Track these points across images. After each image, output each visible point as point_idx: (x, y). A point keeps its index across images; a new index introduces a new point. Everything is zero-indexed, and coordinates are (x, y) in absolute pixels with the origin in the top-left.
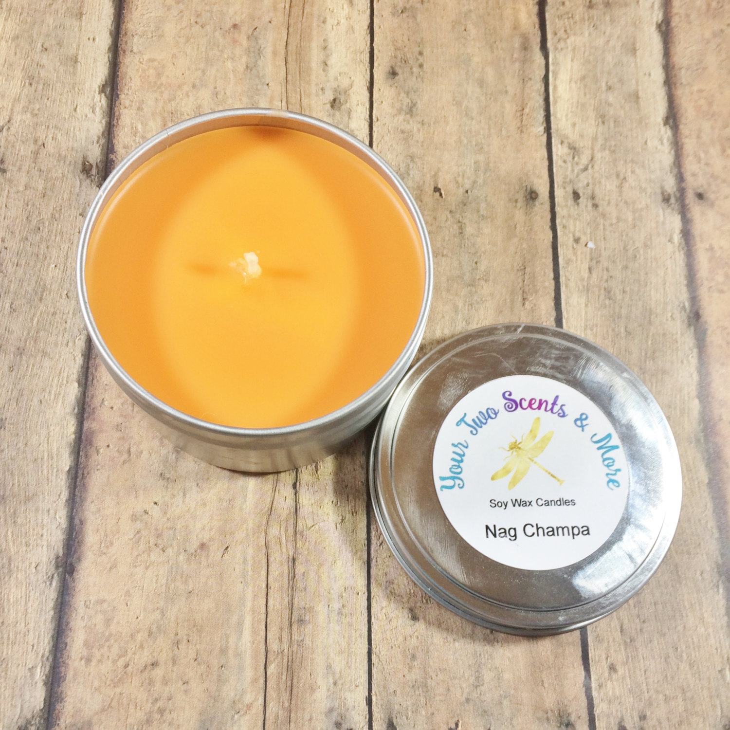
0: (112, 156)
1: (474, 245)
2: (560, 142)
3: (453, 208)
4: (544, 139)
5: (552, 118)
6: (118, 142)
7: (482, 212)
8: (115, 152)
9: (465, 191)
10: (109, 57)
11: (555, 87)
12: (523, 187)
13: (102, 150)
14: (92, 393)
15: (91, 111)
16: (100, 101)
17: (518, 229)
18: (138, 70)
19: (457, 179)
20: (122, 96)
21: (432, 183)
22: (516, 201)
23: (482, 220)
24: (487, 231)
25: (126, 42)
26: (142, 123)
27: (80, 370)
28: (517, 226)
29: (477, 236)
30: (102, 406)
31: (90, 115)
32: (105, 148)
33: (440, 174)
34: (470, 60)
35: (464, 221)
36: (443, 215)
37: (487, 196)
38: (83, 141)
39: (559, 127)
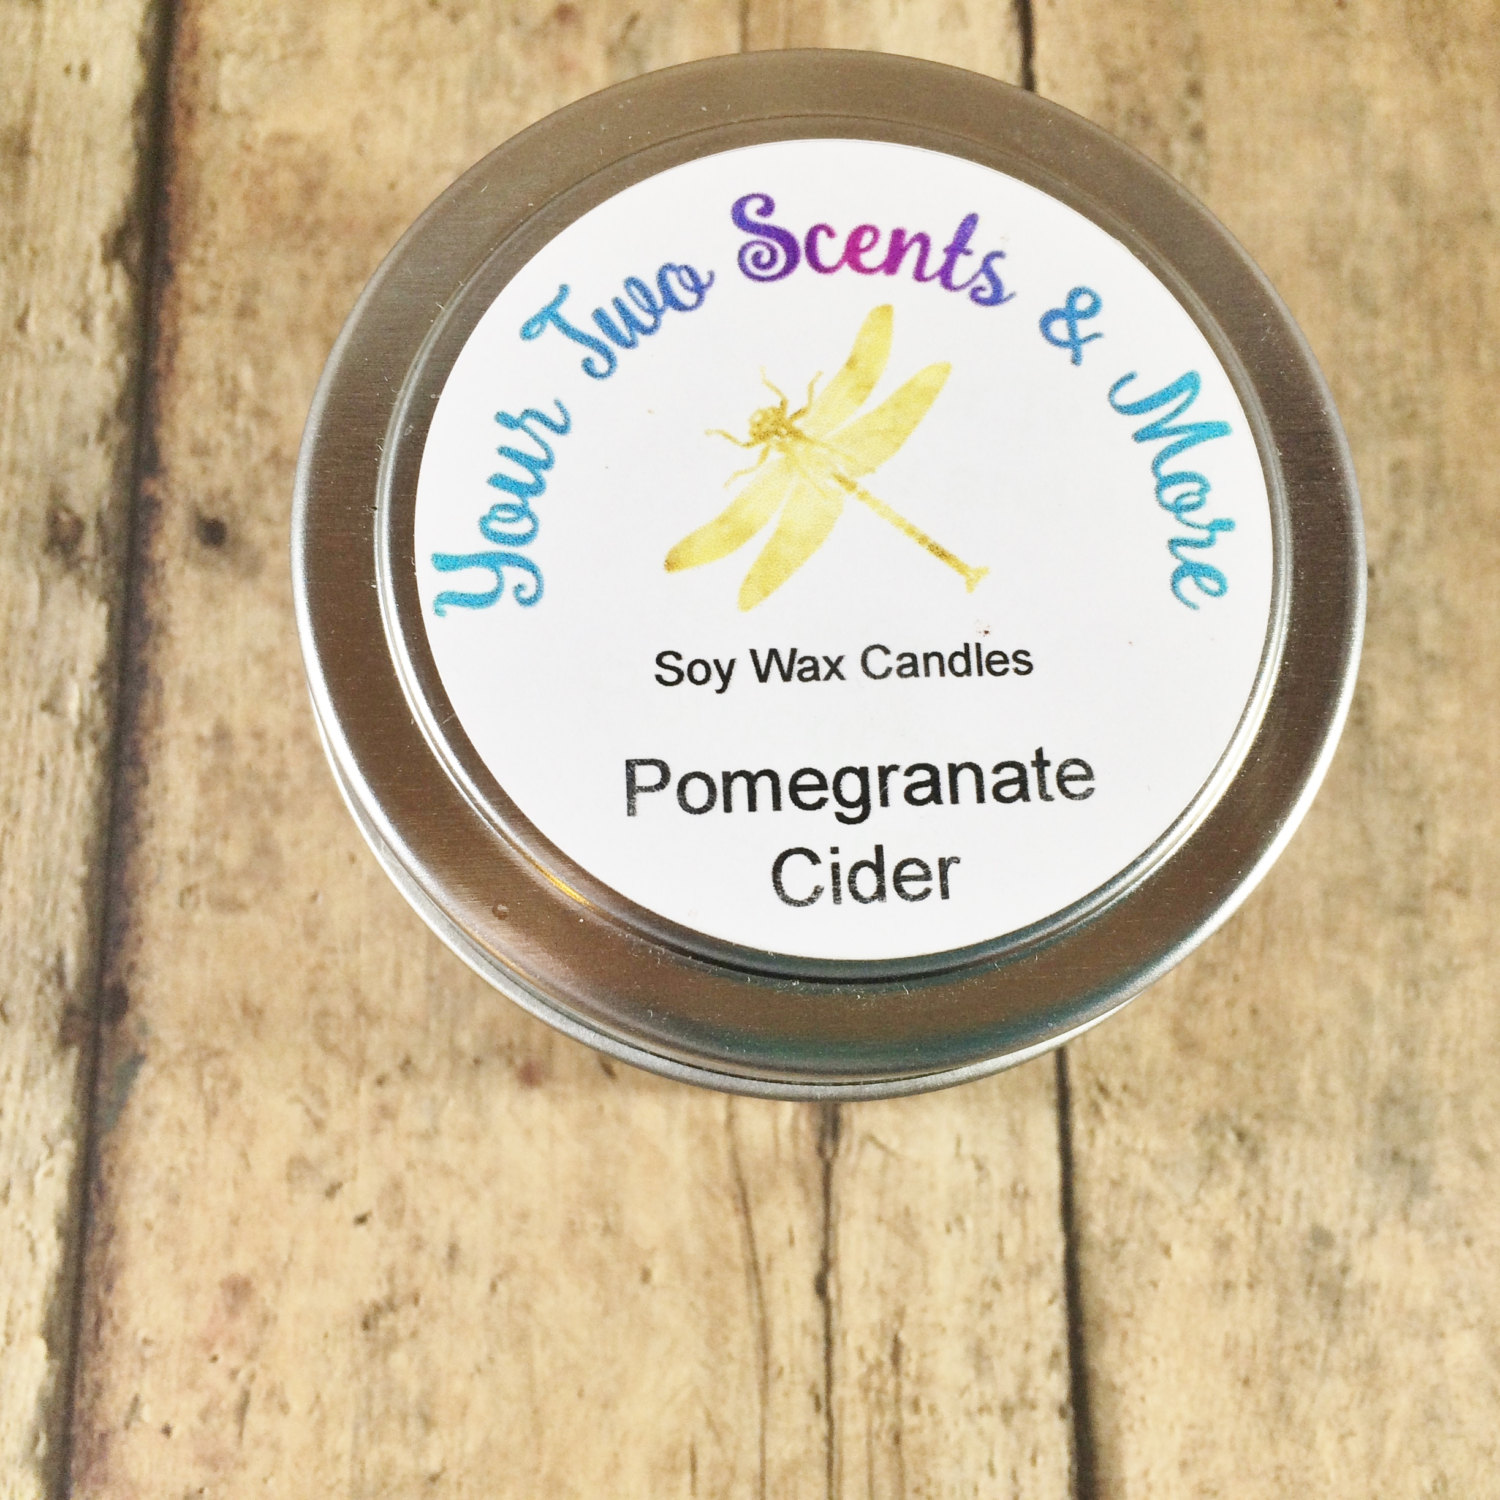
0: (152, 487)
6: (174, 433)
7: (1429, 643)
8: (164, 471)
10: (136, 134)
13: (117, 465)
14: (97, 1375)
15: (78, 323)
16: (109, 288)
18: (237, 174)
20: (185, 269)
25: (195, 80)
26: (256, 364)
27: (53, 1290)
30: (134, 1424)
31: (74, 340)
32: (128, 456)
34: (1362, 109)
37: (1441, 585)
38: (51, 438)
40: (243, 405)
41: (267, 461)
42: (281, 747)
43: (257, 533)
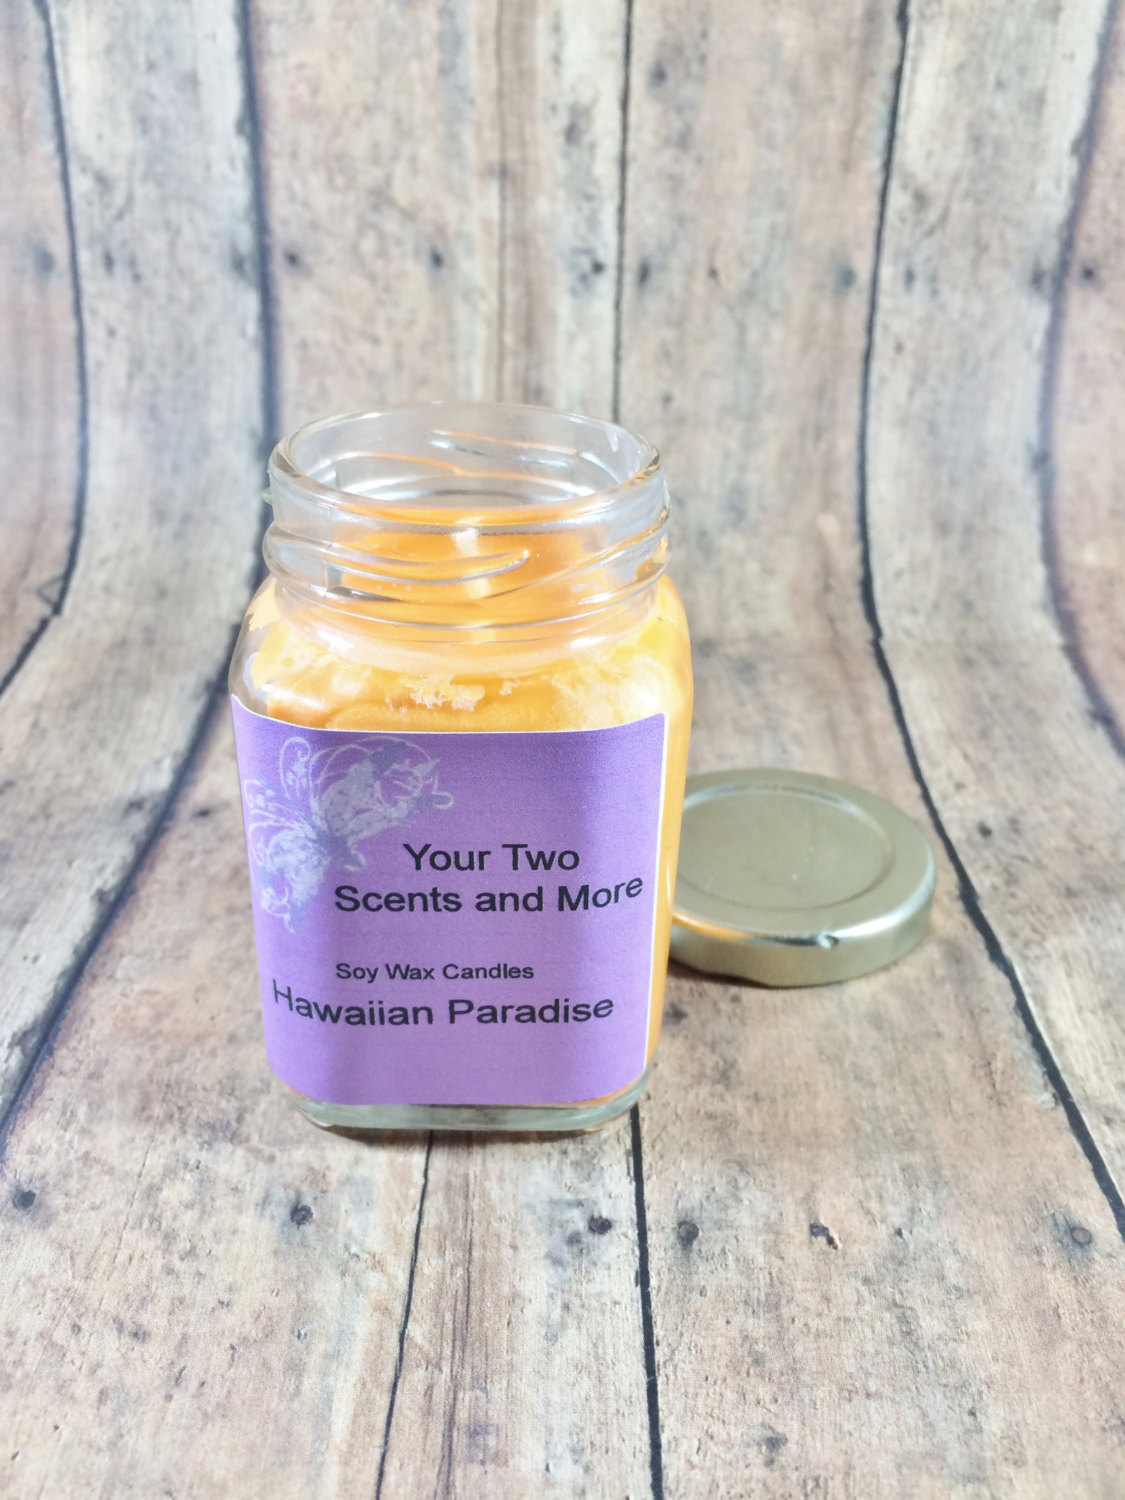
1: (952, 1364)
2: (1102, 1120)
3: (871, 1271)
4: (1061, 1114)
5: (1065, 1077)
6: (19, 1140)
7: (953, 1279)
9: (892, 1231)
11: (1049, 1023)
12: (1044, 1219)
16: (7, 1061)
17: (1065, 1320)
18: (114, 1007)
19: (865, 1204)
20: (61, 1053)
21: (802, 1216)
22: (1038, 1251)
23: (957, 1298)
24: (979, 1325)
26: (90, 1104)
28: (1061, 1311)
29: (955, 1340)
33: (819, 1195)
35: (909, 1303)
36: (846, 1291)
37: (955, 1241)
39: (1088, 1091)
40: (73, 1126)
41: (78, 1159)
42: (25, 1344)
43: (57, 1201)
